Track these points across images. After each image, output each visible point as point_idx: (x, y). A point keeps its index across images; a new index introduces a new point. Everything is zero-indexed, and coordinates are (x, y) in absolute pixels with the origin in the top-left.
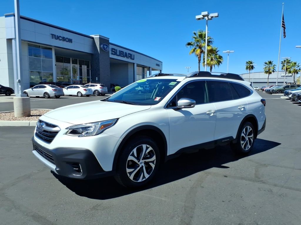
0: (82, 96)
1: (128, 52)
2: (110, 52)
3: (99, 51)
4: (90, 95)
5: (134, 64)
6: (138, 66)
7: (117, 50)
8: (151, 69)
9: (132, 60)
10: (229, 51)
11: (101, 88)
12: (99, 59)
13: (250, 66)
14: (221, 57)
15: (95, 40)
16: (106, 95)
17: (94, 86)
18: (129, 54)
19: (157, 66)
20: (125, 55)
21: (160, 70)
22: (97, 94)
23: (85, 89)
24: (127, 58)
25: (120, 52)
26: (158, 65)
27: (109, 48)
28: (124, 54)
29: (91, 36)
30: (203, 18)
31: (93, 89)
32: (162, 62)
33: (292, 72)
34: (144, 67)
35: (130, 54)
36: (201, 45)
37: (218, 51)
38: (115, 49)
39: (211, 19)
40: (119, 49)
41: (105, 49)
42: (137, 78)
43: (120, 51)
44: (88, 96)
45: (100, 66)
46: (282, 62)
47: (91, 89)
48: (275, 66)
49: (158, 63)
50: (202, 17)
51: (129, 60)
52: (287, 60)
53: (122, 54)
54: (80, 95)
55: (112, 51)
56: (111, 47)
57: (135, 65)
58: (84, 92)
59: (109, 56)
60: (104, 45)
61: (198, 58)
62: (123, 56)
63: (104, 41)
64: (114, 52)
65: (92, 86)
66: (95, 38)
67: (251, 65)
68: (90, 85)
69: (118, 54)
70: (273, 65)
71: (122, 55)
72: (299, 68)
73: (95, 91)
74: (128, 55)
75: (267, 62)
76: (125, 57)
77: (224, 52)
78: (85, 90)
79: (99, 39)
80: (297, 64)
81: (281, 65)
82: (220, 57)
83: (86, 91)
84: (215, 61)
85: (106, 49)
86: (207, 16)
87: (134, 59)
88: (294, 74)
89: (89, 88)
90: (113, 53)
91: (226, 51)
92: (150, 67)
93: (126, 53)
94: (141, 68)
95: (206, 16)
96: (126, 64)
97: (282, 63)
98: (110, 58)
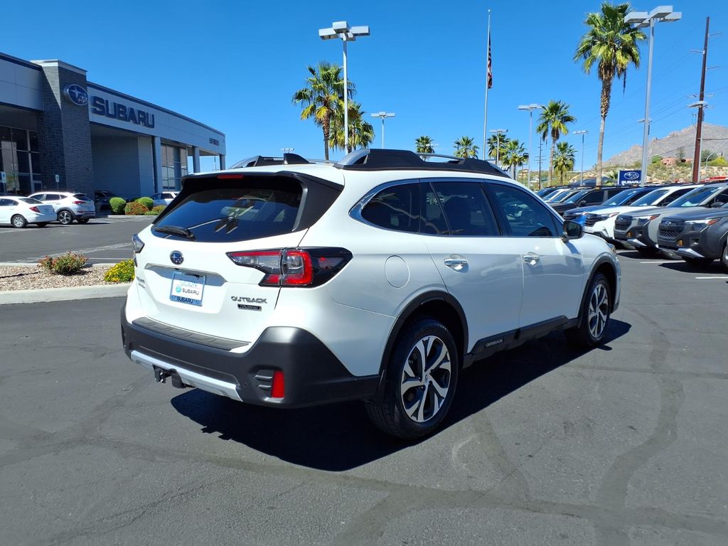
0: (26, 225)
1: (137, 107)
2: (90, 107)
3: (60, 105)
4: (49, 223)
5: (153, 138)
6: (165, 143)
7: (107, 101)
8: (197, 151)
9: (148, 128)
10: (384, 113)
11: (77, 203)
12: (60, 126)
13: (426, 147)
14: (370, 127)
15: (47, 74)
16: (91, 220)
17: (56, 197)
18: (140, 112)
19: (212, 145)
20: (131, 116)
21: (221, 156)
22: (67, 220)
23: (35, 207)
24: (136, 122)
25: (117, 106)
26: (215, 142)
27: (87, 96)
28: (128, 113)
29: (32, 61)
30: (336, 36)
31: (57, 205)
32: (224, 135)
33: (510, 162)
34: (178, 147)
35: (143, 113)
36: (328, 98)
37: (362, 113)
38: (101, 100)
39: (352, 39)
40: (112, 100)
41: (74, 98)
42: (163, 176)
43: (115, 104)
44: (41, 225)
45: (65, 145)
46: (489, 140)
47: (51, 206)
48: (477, 149)
49: (215, 137)
50: (334, 33)
51: (140, 128)
52: (500, 135)
53: (122, 112)
54: (19, 223)
55: (95, 104)
56: (91, 92)
57: (157, 141)
58: (31, 216)
59: (88, 118)
60: (72, 88)
61: (324, 128)
62: (125, 119)
63: (71, 77)
64: (101, 107)
65: (49, 197)
66: (45, 67)
67: (427, 145)
68: (45, 196)
69: (110, 112)
70: (472, 147)
71: (121, 115)
72: (523, 153)
73: (61, 211)
74: (136, 114)
75: (461, 140)
76: (131, 121)
77: (373, 115)
78: (34, 209)
79: (57, 71)
80: (520, 145)
81: (488, 146)
82: (367, 128)
83: (39, 212)
84: (357, 136)
85: (79, 100)
86: (346, 31)
87: (152, 126)
88: (515, 166)
89: (45, 203)
90: (98, 109)
91: (378, 112)
92: (194, 147)
93: (132, 110)
94: (171, 150)
95: (342, 32)
96: (133, 138)
97: (489, 143)
98: (91, 123)
